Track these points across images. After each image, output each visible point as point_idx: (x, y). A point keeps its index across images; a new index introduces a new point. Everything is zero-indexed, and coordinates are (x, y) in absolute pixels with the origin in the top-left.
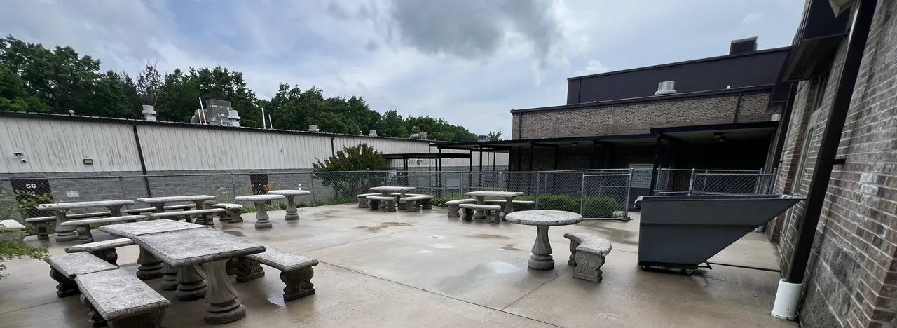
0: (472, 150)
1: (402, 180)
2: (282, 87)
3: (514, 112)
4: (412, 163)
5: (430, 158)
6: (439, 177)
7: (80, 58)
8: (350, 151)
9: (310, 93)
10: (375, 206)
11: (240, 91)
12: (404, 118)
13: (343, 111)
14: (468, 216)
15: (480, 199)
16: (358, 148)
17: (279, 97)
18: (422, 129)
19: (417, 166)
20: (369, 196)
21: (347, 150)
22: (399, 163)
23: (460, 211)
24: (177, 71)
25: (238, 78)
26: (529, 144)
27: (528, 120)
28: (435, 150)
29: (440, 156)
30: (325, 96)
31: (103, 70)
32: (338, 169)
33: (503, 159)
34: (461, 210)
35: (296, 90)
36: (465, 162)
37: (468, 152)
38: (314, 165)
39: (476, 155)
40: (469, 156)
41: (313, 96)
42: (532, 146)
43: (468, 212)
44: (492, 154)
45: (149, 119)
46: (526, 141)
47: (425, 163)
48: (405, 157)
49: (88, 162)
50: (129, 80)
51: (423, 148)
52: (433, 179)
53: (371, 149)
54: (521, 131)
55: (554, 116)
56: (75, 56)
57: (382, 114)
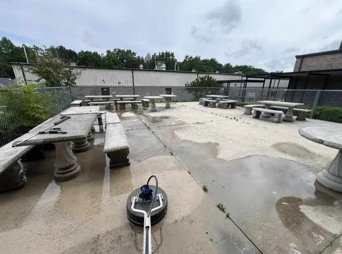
0: (265, 78)
1: (226, 93)
2: (186, 57)
3: (297, 57)
4: (232, 85)
5: (241, 82)
6: (244, 92)
7: (132, 52)
8: (201, 79)
9: (196, 58)
10: (206, 104)
11: (173, 59)
12: (233, 66)
13: (207, 64)
14: (258, 115)
15: (268, 106)
16: (205, 78)
17: (185, 61)
18: (241, 70)
19: (234, 86)
20: (205, 99)
21: (200, 78)
22: (226, 85)
23: (253, 112)
24: (155, 54)
25: (172, 54)
26: (307, 74)
27: (307, 60)
28: (245, 78)
29: (247, 81)
30: (202, 59)
31: (137, 56)
32: (195, 86)
33: (285, 83)
34: (253, 110)
35: (191, 58)
36: (261, 85)
37: (263, 79)
38: (186, 85)
39: (268, 81)
40: (263, 82)
41: (197, 59)
42: (309, 75)
43: (258, 113)
44: (277, 81)
45: (141, 69)
46: (304, 72)
47: (239, 85)
48: (229, 82)
49: (119, 83)
50: (143, 58)
51: (239, 78)
52: (241, 93)
53: (211, 78)
54: (300, 67)
55: (329, 57)
56: (131, 52)
57: (223, 65)
